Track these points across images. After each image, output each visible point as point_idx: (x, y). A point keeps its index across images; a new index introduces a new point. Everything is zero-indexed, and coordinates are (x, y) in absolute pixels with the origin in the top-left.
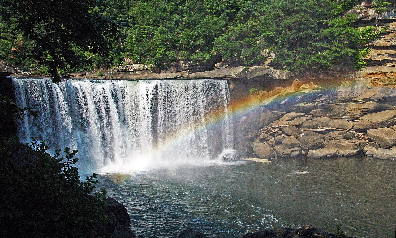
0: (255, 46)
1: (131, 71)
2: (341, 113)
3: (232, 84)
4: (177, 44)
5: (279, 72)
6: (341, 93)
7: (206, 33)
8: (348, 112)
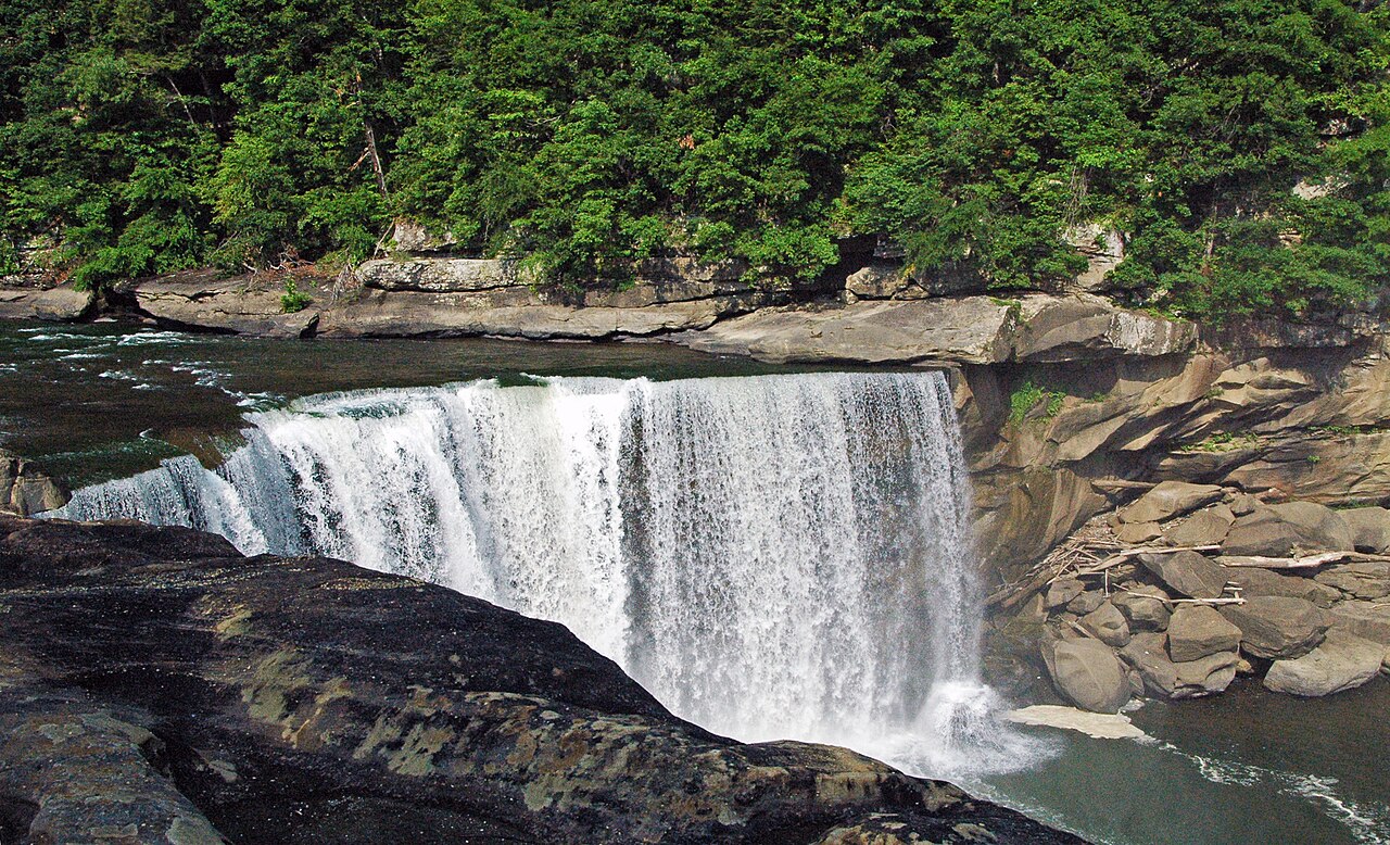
0: (1045, 212)
1: (440, 291)
2: (1348, 474)
3: (960, 385)
4: (675, 187)
5: (1144, 323)
6: (1363, 396)
7: (820, 144)
8: (1378, 468)
